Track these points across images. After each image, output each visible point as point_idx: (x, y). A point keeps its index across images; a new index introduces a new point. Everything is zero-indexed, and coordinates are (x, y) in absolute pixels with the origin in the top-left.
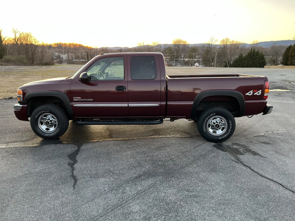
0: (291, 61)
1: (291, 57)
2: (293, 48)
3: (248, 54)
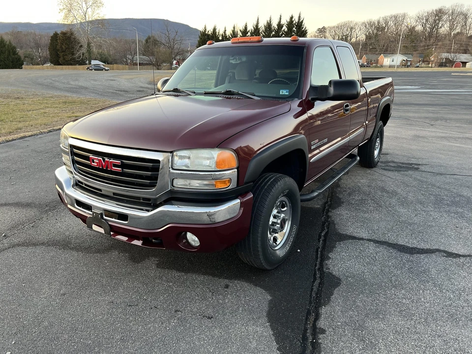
0: (64, 59)
1: (62, 52)
2: (61, 37)
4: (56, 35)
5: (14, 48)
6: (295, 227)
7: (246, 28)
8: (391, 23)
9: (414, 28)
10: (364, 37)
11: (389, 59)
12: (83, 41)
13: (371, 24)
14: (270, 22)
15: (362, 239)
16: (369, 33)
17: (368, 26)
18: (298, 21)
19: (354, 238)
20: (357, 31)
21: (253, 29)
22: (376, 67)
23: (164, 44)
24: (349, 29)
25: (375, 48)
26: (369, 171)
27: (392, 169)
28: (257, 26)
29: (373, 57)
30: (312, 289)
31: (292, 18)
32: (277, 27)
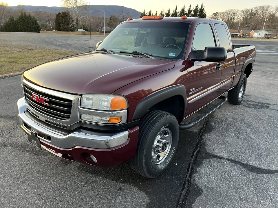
0: (63, 28)
1: (62, 23)
2: (62, 15)
3: (20, 18)
4: (59, 14)
5: (36, 20)
6: (174, 148)
7: (169, 12)
8: (260, 11)
9: (274, 14)
10: (242, 19)
11: (257, 33)
12: (75, 18)
13: (247, 11)
14: (184, 9)
15: (223, 158)
16: (246, 17)
17: (245, 13)
18: (201, 9)
19: (217, 157)
20: (238, 15)
21: (173, 13)
22: (249, 38)
23: (120, 21)
24: (233, 14)
25: (249, 26)
26: (234, 107)
27: (251, 106)
28: (176, 11)
29: (247, 32)
30: (180, 196)
31: (197, 6)
32: (187, 12)
